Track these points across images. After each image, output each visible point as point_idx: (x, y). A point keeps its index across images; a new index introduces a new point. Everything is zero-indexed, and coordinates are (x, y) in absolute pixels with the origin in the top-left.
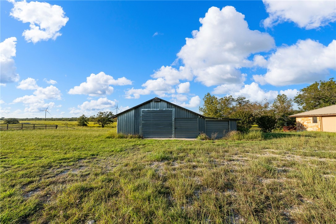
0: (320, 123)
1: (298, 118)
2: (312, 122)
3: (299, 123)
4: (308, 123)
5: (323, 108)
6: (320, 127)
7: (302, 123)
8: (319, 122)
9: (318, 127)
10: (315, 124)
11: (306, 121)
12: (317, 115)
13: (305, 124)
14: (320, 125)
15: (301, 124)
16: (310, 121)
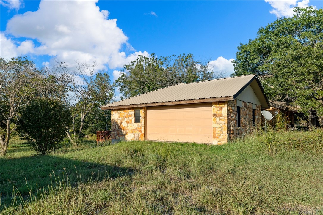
0: (143, 124)
1: (114, 112)
2: (133, 121)
3: (116, 123)
4: (128, 122)
5: (159, 90)
6: (143, 132)
7: (119, 122)
8: (143, 120)
9: (141, 131)
10: (136, 125)
11: (126, 120)
12: (140, 106)
13: (124, 124)
14: (143, 127)
15: (118, 125)
16: (130, 118)
